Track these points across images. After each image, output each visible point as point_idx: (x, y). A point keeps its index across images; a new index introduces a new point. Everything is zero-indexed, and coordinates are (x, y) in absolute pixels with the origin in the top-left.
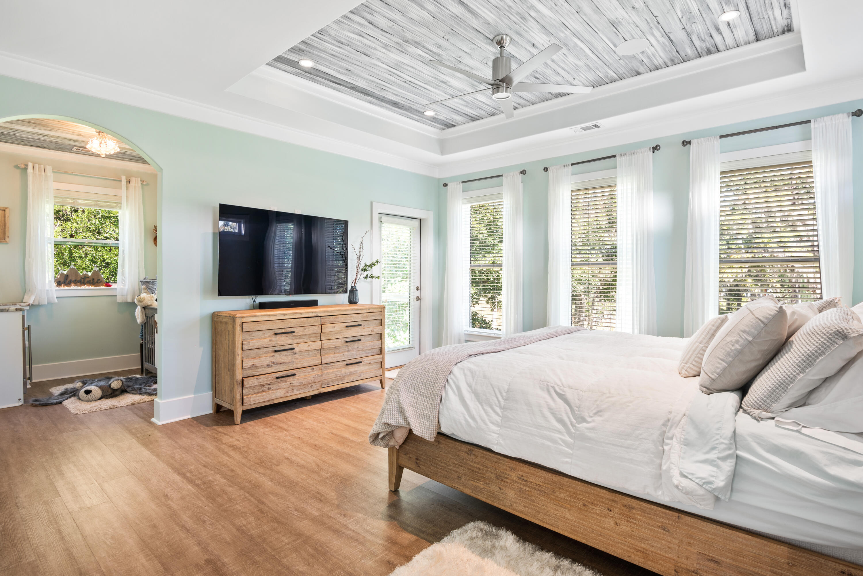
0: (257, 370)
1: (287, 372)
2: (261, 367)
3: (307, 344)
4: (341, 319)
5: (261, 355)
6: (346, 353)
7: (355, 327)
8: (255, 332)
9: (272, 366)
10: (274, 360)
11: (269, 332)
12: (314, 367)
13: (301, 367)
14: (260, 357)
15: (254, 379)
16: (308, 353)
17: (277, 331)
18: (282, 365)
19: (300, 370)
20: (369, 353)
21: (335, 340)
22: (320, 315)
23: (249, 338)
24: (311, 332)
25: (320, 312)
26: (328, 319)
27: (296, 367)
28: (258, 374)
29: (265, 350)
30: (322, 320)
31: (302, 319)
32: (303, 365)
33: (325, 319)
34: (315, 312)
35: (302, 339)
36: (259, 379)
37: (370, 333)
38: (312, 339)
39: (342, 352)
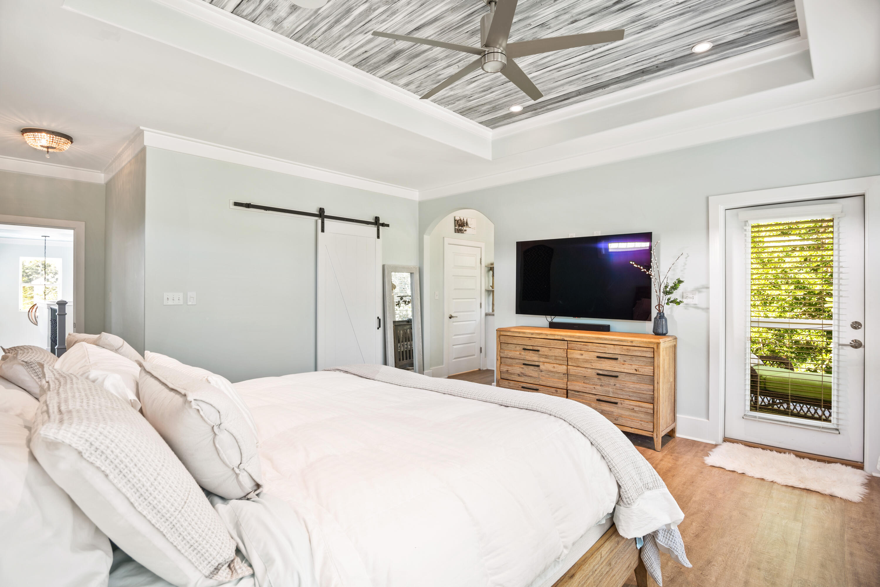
0: (510, 376)
1: (532, 385)
2: (514, 374)
3: (553, 365)
4: (590, 347)
5: (514, 365)
6: (598, 387)
7: (611, 360)
8: (510, 345)
9: (521, 376)
10: (523, 372)
11: (520, 347)
12: (558, 390)
13: (547, 385)
14: (513, 366)
15: (506, 382)
16: (554, 374)
17: (526, 347)
18: (529, 378)
19: (544, 388)
20: (632, 396)
21: (584, 369)
22: (566, 339)
23: (505, 348)
24: (556, 354)
25: (566, 336)
26: (575, 345)
27: (542, 384)
28: (511, 379)
29: (517, 361)
30: (569, 345)
31: (548, 340)
32: (548, 384)
33: (572, 345)
34: (561, 335)
35: (548, 359)
36: (510, 383)
37: (634, 372)
38: (558, 362)
39: (593, 385)
